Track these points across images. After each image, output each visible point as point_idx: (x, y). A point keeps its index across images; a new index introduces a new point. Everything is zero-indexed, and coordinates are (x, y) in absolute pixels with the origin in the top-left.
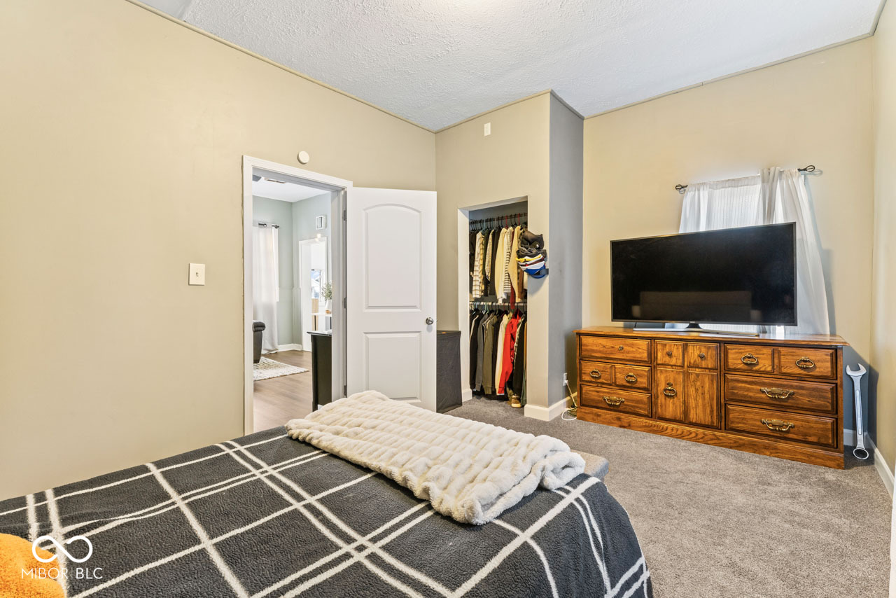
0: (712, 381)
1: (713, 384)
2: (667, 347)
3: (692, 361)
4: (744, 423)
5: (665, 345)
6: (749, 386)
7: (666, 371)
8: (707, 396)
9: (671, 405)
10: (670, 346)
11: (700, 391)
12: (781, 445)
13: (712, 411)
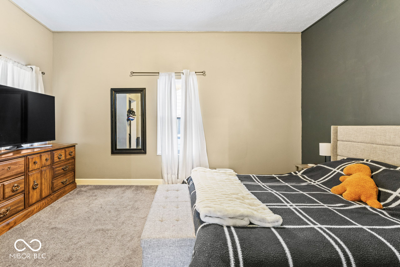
0: (50, 171)
1: (50, 173)
2: (34, 159)
3: (43, 164)
4: (57, 186)
5: (33, 158)
6: (59, 168)
7: (33, 174)
8: (48, 180)
9: (35, 194)
10: (35, 158)
11: (46, 179)
12: (67, 188)
13: (50, 187)
